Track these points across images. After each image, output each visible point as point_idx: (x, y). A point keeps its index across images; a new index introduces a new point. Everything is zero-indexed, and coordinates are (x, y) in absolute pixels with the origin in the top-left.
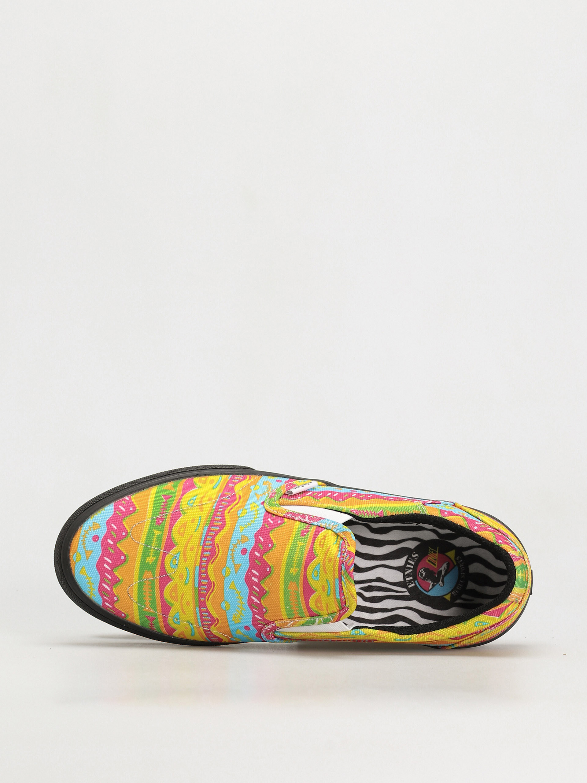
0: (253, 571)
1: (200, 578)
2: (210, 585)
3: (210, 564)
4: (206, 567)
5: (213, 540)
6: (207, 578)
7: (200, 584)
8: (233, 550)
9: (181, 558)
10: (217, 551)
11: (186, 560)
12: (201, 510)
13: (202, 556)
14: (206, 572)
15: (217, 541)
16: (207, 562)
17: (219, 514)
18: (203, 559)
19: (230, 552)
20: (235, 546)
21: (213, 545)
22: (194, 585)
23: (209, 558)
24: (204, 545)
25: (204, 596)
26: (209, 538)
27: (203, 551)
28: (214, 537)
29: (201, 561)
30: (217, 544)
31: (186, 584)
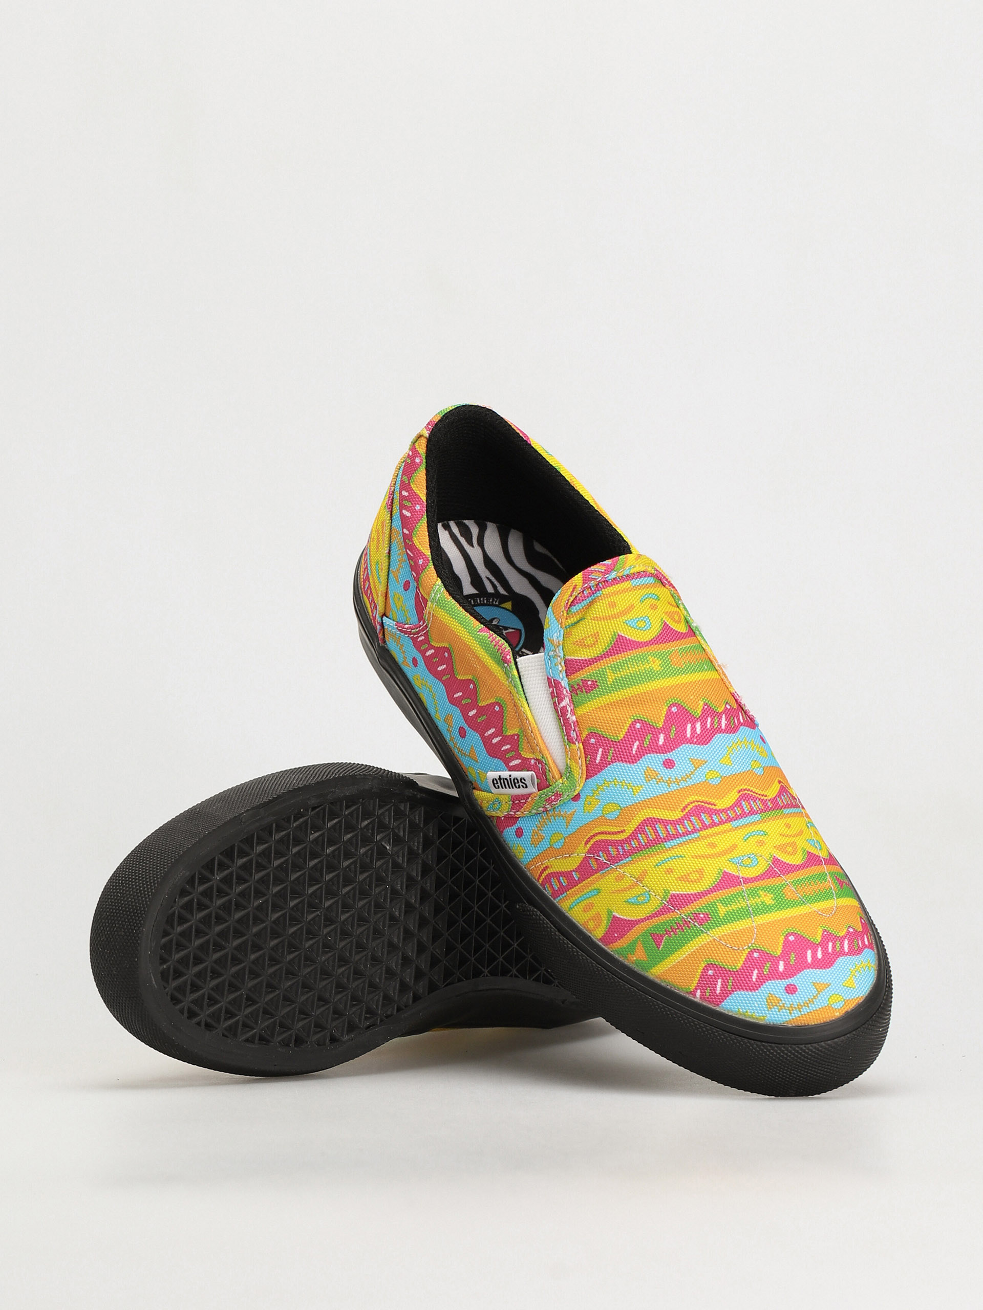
0: (688, 736)
1: (744, 815)
2: (745, 796)
3: (717, 807)
4: (725, 811)
5: (680, 821)
6: (737, 803)
7: (752, 812)
8: (677, 782)
9: (735, 853)
10: (693, 804)
11: (734, 847)
12: (644, 873)
13: (713, 825)
14: (731, 808)
15: (677, 815)
16: (717, 812)
17: (634, 843)
18: (716, 820)
19: (682, 785)
20: (669, 783)
21: (687, 817)
22: (759, 822)
23: (711, 812)
24: (695, 831)
25: (764, 802)
26: (680, 829)
27: (705, 827)
28: (674, 823)
29: (722, 822)
30: (682, 812)
31: (765, 834)
